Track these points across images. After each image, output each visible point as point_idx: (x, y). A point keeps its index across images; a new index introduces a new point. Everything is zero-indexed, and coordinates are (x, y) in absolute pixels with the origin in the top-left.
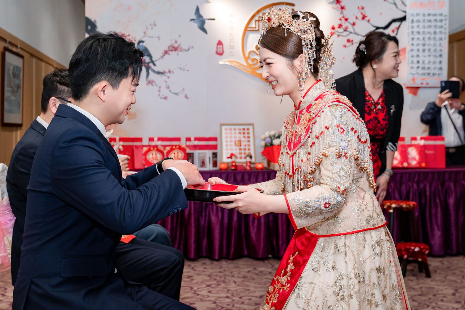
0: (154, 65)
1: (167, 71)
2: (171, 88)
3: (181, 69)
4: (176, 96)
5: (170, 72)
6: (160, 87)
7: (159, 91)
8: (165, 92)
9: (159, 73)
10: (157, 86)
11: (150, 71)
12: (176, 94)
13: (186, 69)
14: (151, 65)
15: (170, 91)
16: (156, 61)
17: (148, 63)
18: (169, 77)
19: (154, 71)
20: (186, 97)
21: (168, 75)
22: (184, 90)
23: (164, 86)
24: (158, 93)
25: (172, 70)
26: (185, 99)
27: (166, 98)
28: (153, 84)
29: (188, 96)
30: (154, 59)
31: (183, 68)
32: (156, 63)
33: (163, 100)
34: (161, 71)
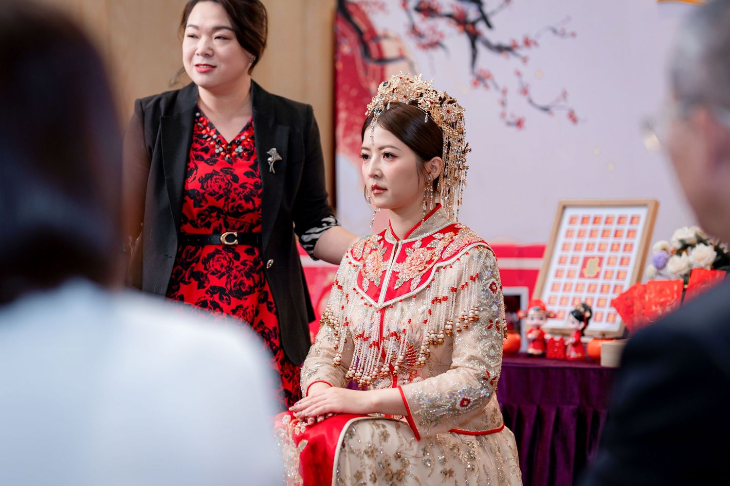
0: (489, 25)
1: (520, 41)
2: (534, 93)
3: (555, 31)
4: (544, 115)
5: (527, 43)
6: (504, 92)
7: (503, 104)
8: (518, 106)
9: (500, 49)
10: (497, 87)
11: (480, 46)
12: (546, 109)
13: (569, 30)
14: (481, 27)
15: (531, 101)
16: (493, 13)
17: (473, 24)
18: (525, 60)
19: (488, 45)
20: (573, 117)
21: (523, 52)
22: (564, 95)
23: (513, 86)
24: (499, 109)
25: (532, 37)
26: (568, 123)
27: (519, 124)
28: (489, 82)
29: (578, 114)
30: (487, 9)
31: (559, 29)
32: (493, 20)
33: (513, 130)
34: (506, 42)
